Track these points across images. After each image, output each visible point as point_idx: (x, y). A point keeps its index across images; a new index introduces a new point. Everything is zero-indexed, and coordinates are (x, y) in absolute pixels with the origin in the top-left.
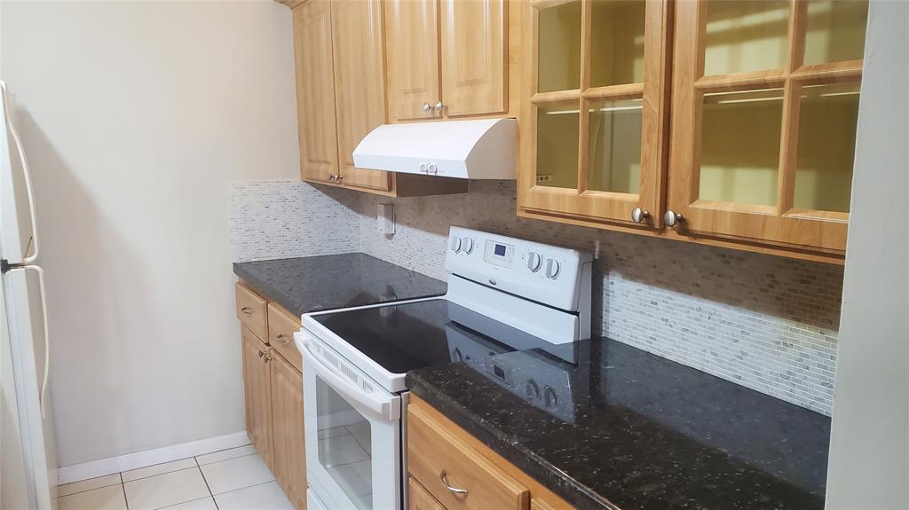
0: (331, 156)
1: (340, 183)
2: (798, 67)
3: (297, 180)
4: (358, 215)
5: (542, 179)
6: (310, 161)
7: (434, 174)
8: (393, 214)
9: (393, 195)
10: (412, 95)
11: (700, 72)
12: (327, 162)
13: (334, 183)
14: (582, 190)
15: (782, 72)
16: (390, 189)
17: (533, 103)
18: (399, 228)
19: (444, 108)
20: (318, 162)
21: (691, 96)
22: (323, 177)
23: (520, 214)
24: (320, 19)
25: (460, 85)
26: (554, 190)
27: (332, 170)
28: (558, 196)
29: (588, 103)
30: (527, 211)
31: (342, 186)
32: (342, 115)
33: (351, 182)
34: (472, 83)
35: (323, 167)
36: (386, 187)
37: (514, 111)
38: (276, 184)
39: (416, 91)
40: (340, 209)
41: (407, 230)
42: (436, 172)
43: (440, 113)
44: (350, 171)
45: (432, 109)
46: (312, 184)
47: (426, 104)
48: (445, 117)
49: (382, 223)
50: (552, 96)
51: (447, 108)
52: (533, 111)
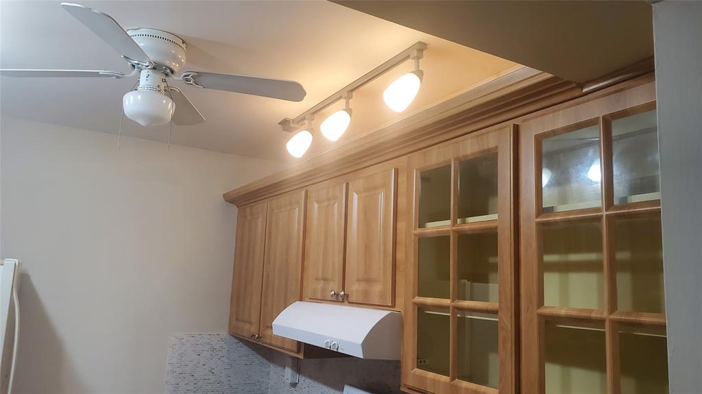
0: (254, 319)
1: (259, 341)
2: (614, 312)
3: (225, 333)
4: (269, 364)
5: (421, 362)
6: (237, 319)
7: (336, 350)
8: (298, 367)
9: (301, 356)
10: (322, 281)
11: (541, 303)
12: (251, 323)
13: (253, 340)
14: (453, 379)
15: (603, 313)
16: (298, 352)
17: (415, 303)
18: (302, 379)
19: (346, 296)
20: (244, 322)
21: (535, 320)
22: (246, 334)
23: (403, 389)
24: (259, 217)
25: (358, 280)
26: (431, 375)
27: (254, 329)
28: (434, 381)
29: (456, 311)
30: (409, 388)
31: (260, 343)
32: (267, 289)
33: (268, 341)
34: (368, 281)
35: (247, 326)
36: (295, 349)
37: (400, 307)
38: (209, 337)
39: (325, 280)
40: (256, 359)
41: (308, 381)
42: (337, 349)
43: (342, 299)
44: (268, 332)
45: (337, 295)
46: (236, 338)
47: (332, 291)
48: (346, 302)
49: (288, 372)
50: (429, 300)
51: (348, 296)
52: (414, 310)
